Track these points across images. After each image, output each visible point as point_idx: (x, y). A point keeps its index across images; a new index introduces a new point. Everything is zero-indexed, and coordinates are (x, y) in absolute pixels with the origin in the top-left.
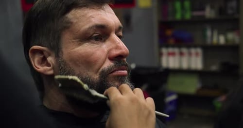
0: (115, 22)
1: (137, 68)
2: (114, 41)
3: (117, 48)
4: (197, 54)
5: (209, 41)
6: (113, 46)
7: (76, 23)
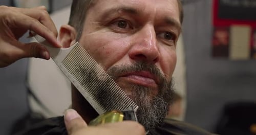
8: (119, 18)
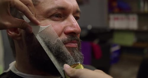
0: (73, 6)
1: (93, 29)
2: (70, 21)
3: (72, 26)
4: (134, 19)
5: (142, 10)
6: (70, 24)
7: (43, 3)
8: (56, 13)
